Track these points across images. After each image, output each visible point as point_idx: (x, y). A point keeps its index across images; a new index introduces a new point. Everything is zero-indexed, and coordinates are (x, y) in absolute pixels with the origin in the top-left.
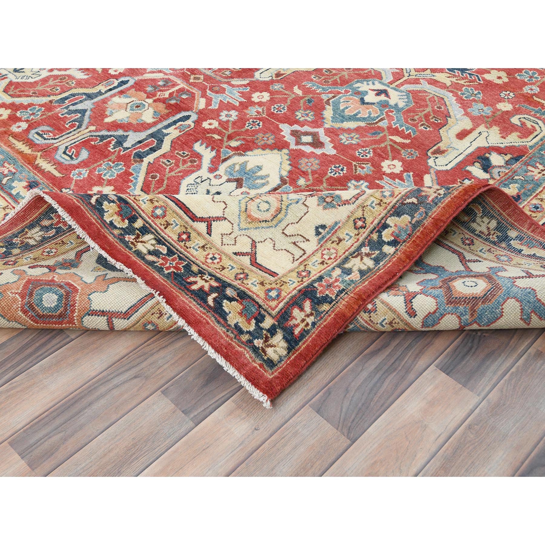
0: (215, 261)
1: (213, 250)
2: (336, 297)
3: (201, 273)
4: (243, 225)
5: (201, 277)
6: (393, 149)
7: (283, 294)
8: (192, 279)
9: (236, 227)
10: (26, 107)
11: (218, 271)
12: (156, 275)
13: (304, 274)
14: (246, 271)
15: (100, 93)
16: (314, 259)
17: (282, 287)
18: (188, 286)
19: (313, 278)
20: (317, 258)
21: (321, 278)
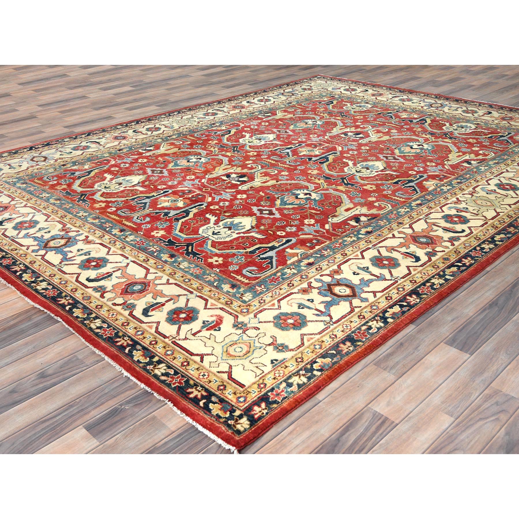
0: (205, 377)
1: (204, 370)
2: (282, 401)
3: (196, 385)
4: (224, 358)
5: (196, 388)
6: (310, 215)
7: (248, 399)
8: (190, 390)
9: (219, 358)
10: (114, 202)
11: (207, 383)
12: (167, 389)
13: (262, 386)
14: (225, 384)
15: (153, 196)
16: (269, 376)
17: (248, 396)
18: (187, 395)
19: (268, 389)
20: (272, 375)
21: (272, 389)
